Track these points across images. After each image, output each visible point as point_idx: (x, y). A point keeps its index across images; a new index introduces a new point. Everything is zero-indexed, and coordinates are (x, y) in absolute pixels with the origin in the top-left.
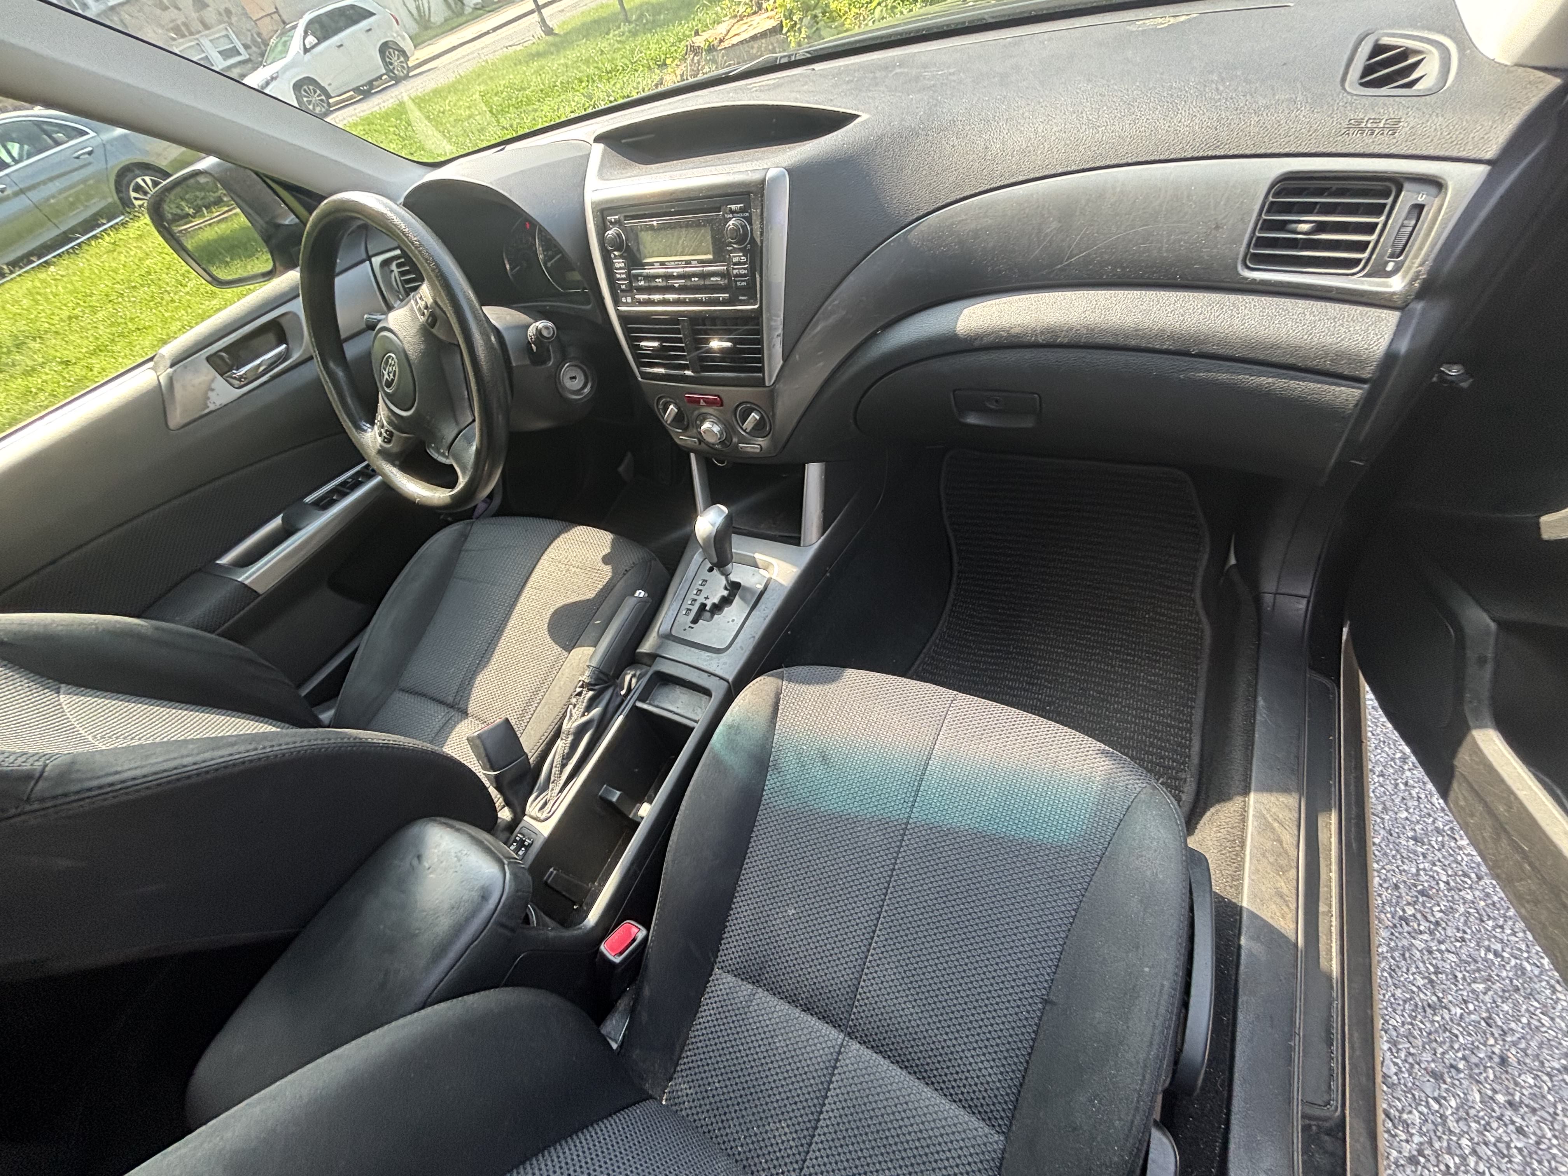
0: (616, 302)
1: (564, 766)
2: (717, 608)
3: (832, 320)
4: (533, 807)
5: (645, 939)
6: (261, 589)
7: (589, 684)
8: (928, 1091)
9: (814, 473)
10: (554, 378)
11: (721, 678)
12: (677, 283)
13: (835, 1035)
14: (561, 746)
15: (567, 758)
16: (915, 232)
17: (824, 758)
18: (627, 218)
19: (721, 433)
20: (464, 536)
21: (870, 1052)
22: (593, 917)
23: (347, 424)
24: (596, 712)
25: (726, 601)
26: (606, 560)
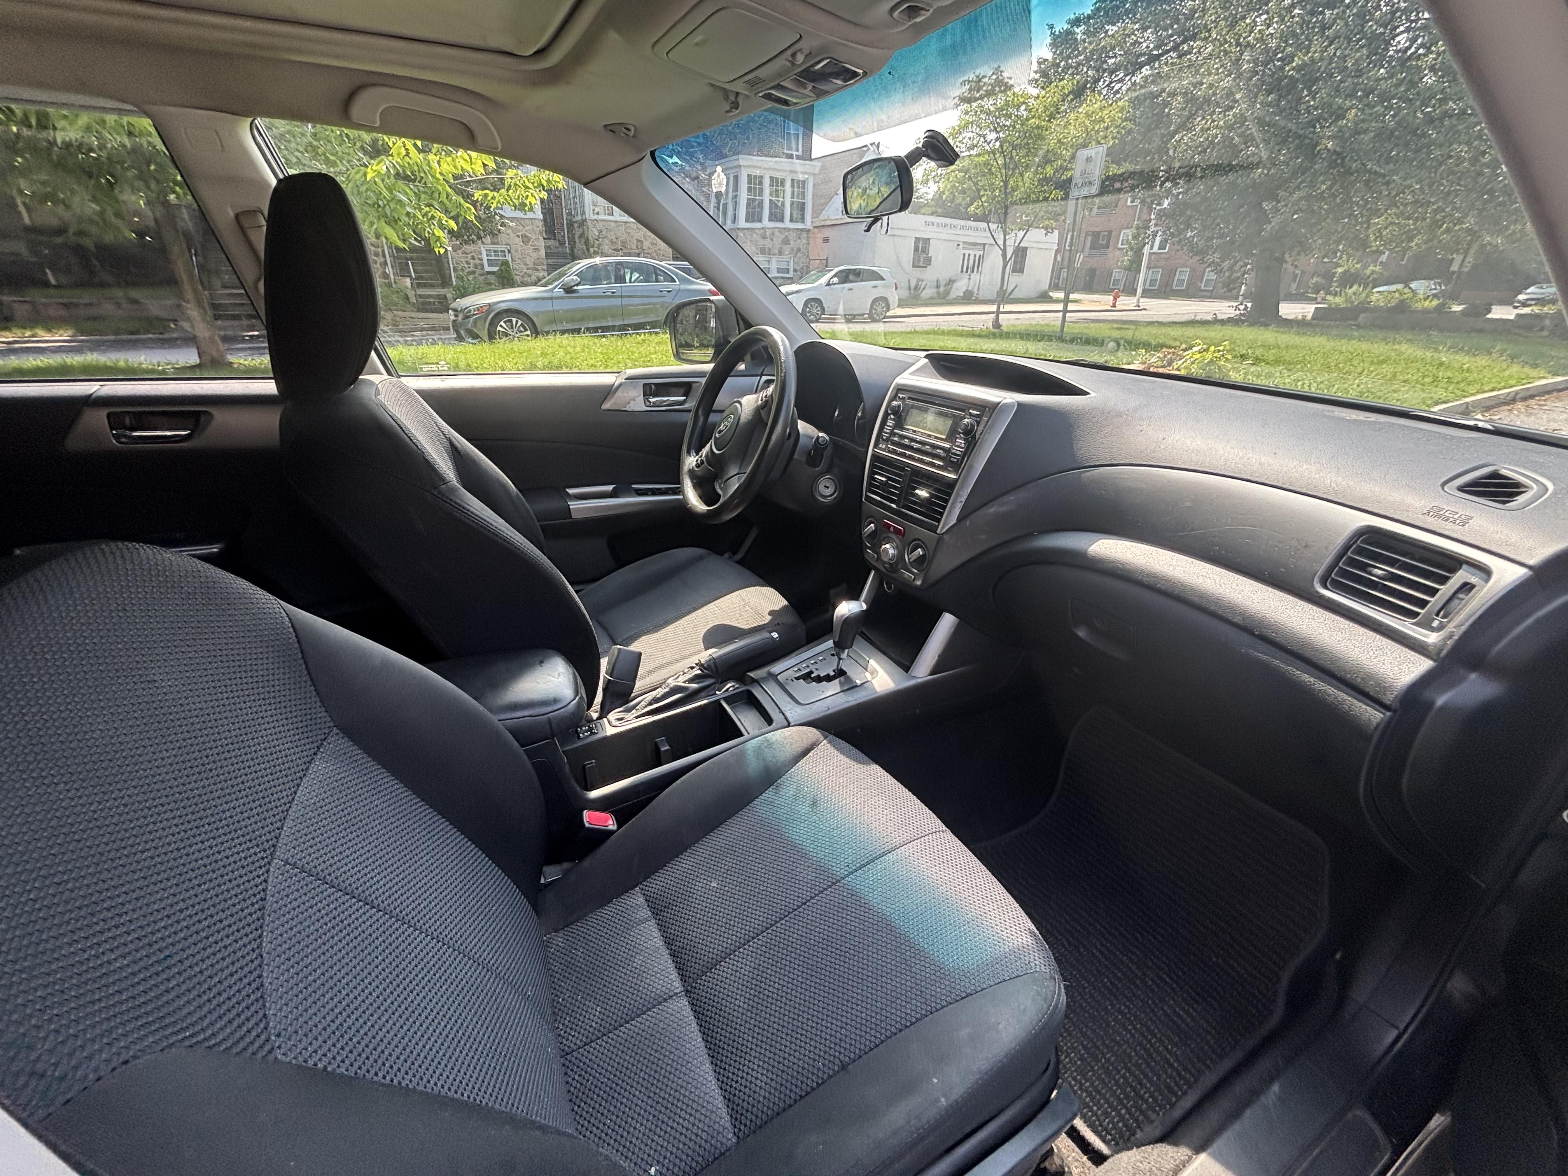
0: (876, 446)
1: (650, 704)
2: (819, 679)
3: (1003, 509)
4: (613, 716)
5: (612, 833)
6: (575, 516)
7: (702, 665)
8: (707, 1067)
9: (947, 623)
10: (815, 480)
11: (786, 718)
12: (916, 445)
13: (677, 985)
14: (660, 692)
15: (656, 700)
16: (1088, 474)
17: (814, 803)
18: (910, 398)
19: (894, 556)
20: (701, 558)
21: (691, 1013)
22: (594, 794)
23: (685, 448)
24: (694, 686)
25: (828, 678)
26: (771, 613)
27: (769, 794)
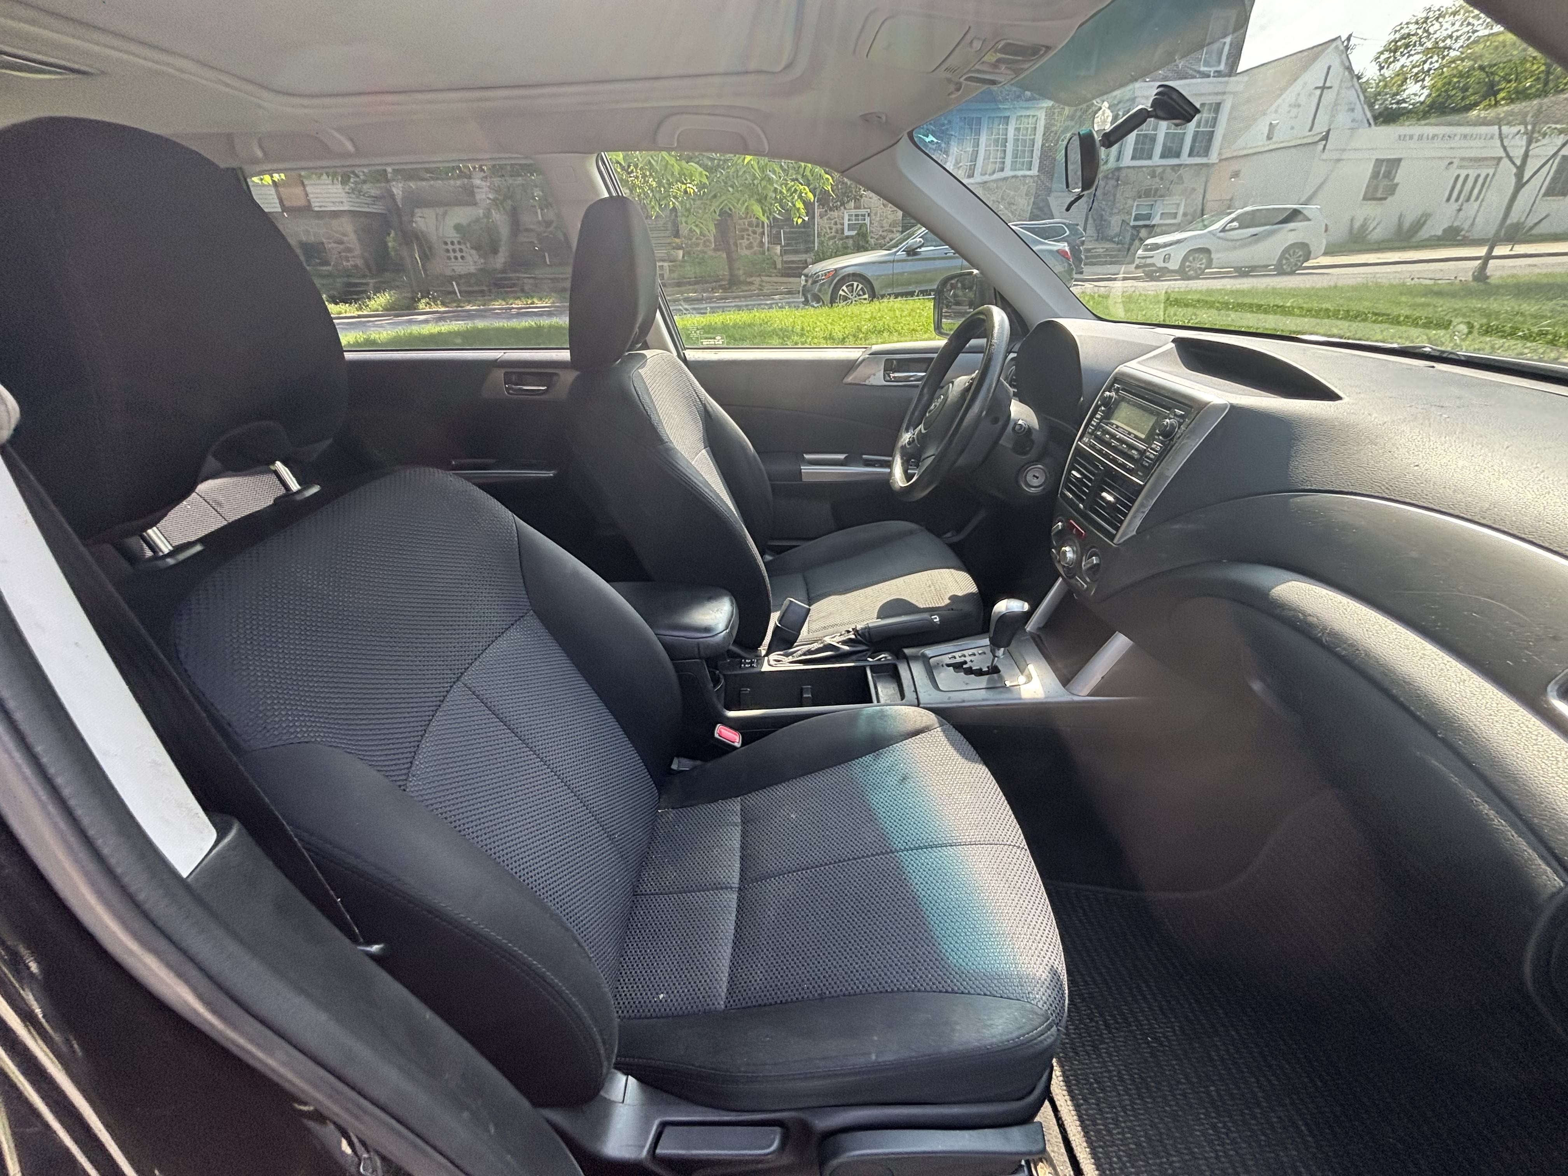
0: (1080, 439)
1: (804, 654)
2: (970, 671)
4: (773, 656)
5: (735, 748)
6: (805, 479)
7: (857, 631)
8: (729, 951)
9: (1119, 644)
10: (1022, 469)
11: (918, 698)
12: (1114, 443)
13: (735, 881)
14: (816, 646)
15: (810, 652)
17: (904, 779)
18: (1123, 390)
19: (1072, 561)
20: (911, 533)
21: (736, 906)
22: (732, 714)
24: (846, 648)
25: (979, 673)
26: (953, 598)
27: (868, 758)
